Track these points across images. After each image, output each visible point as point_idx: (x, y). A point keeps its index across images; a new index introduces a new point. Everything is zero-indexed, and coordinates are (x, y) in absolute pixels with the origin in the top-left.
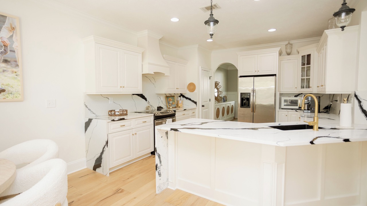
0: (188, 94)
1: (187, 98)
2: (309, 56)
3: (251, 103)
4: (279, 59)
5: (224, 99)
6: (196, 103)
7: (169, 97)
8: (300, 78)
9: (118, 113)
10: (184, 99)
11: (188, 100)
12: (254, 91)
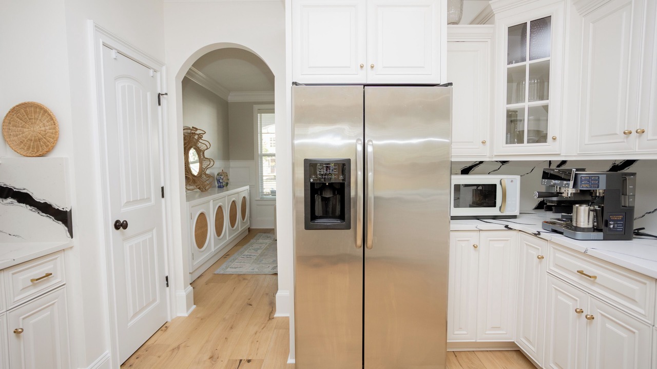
5: (218, 181)
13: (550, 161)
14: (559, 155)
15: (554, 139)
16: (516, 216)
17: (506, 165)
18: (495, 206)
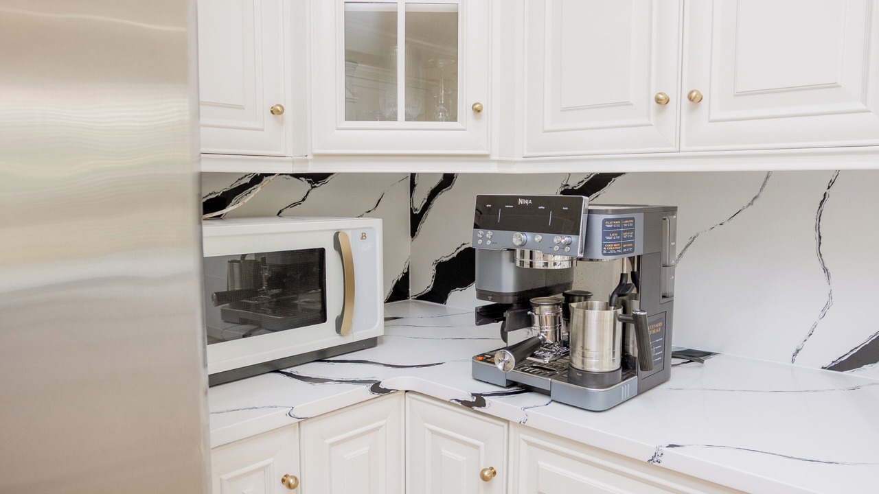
13: (413, 176)
14: (484, 157)
15: (477, 111)
16: (375, 339)
17: (322, 189)
18: (323, 318)
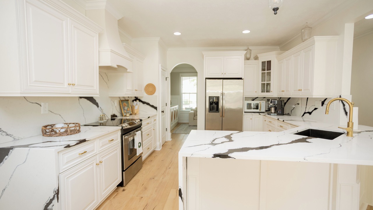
0: (145, 98)
1: (144, 103)
2: (269, 62)
3: (220, 107)
4: (244, 63)
6: (156, 108)
7: (123, 102)
8: (260, 82)
9: (63, 130)
10: (141, 103)
11: (145, 104)
12: (223, 94)
